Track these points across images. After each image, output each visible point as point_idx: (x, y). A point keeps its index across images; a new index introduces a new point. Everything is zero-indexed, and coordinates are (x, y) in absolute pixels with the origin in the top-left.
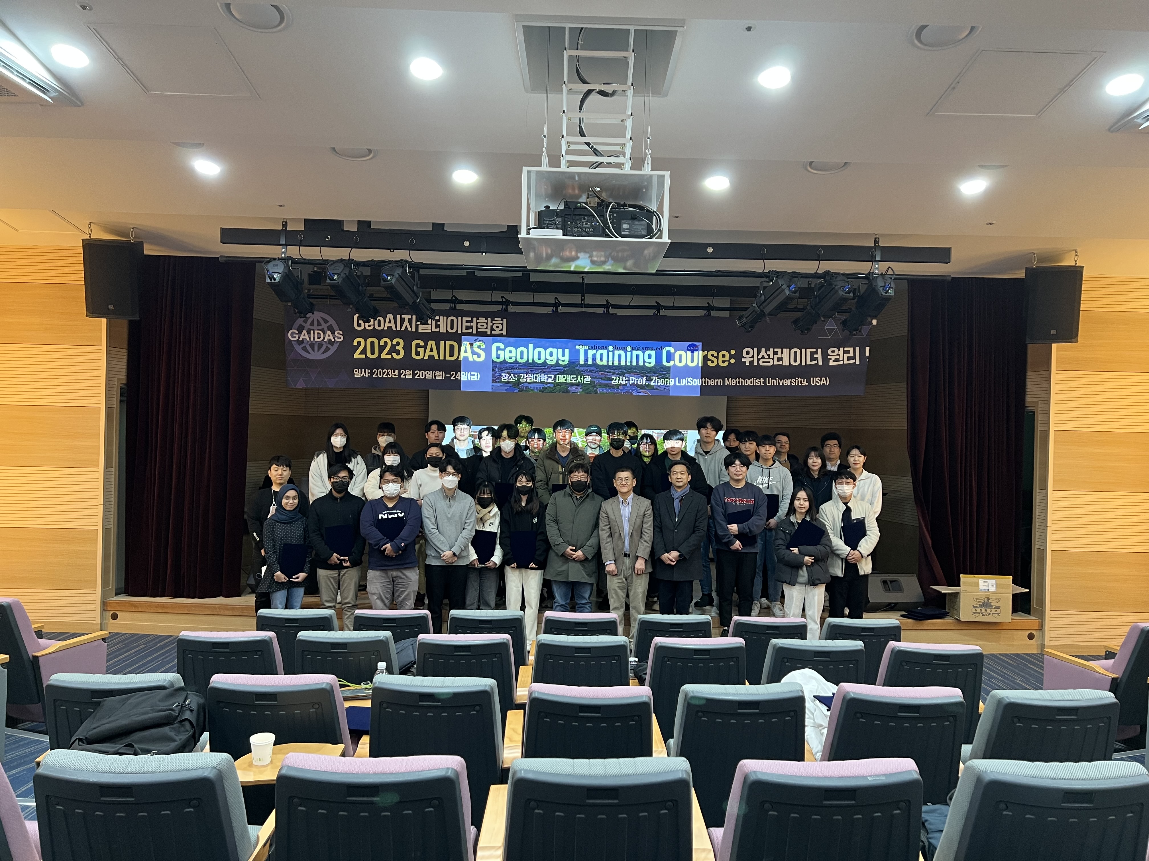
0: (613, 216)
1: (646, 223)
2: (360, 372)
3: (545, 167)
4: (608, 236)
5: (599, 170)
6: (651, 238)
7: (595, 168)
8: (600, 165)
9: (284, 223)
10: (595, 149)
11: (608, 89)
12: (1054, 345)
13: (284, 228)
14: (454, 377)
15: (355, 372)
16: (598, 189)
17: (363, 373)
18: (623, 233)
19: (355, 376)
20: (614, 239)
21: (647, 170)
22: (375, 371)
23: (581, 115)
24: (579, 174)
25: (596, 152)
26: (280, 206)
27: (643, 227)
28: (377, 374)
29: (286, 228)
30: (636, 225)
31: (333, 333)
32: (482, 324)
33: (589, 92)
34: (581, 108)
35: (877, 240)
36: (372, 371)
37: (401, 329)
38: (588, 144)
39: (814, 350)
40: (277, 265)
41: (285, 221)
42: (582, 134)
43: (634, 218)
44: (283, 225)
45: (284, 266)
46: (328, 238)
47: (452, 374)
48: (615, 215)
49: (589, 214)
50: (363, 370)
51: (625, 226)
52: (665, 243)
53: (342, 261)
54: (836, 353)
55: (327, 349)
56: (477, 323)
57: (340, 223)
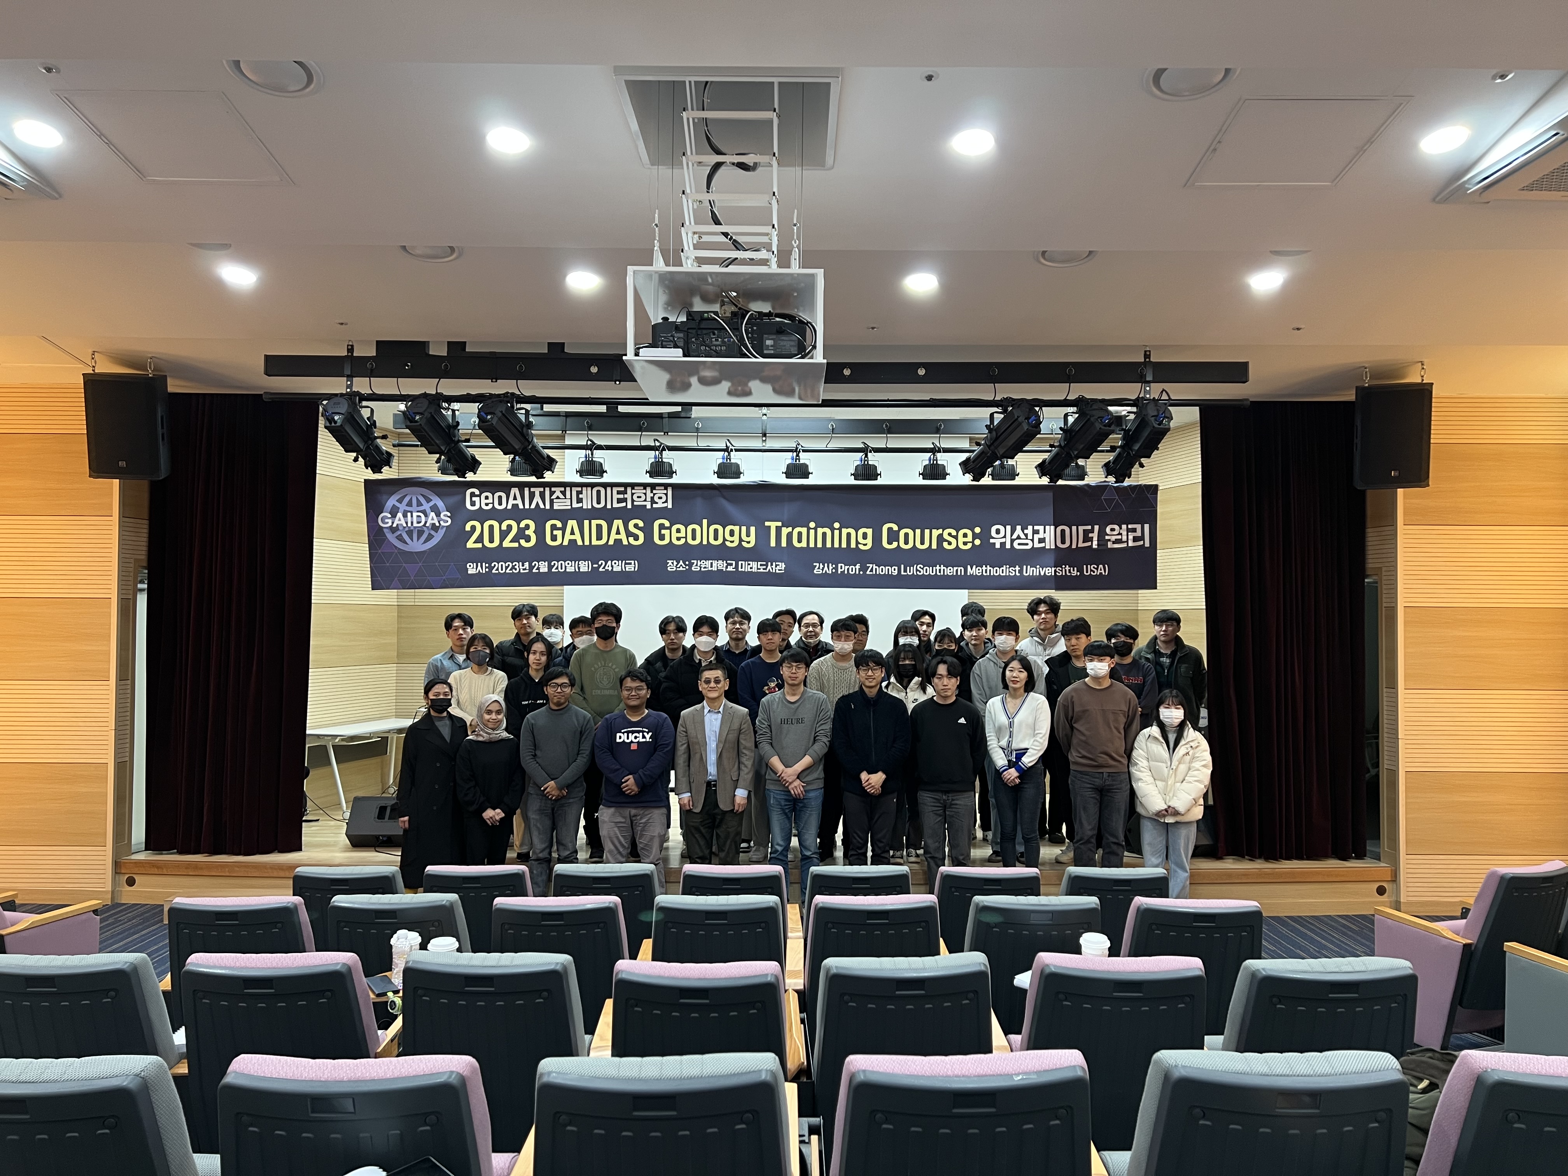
0: (752, 328)
1: (796, 339)
2: (475, 567)
3: (659, 265)
4: (745, 356)
5: (732, 269)
6: (802, 357)
7: (727, 267)
8: (733, 261)
9: (350, 347)
10: (735, 240)
11: (749, 160)
12: (1400, 491)
13: (350, 354)
14: (604, 568)
15: (468, 567)
16: (735, 294)
17: (479, 568)
18: (765, 352)
19: (469, 572)
20: (754, 360)
21: (795, 268)
22: (495, 565)
23: (711, 197)
24: (711, 274)
25: (737, 246)
26: (342, 324)
27: (792, 343)
28: (497, 569)
29: (352, 354)
30: (783, 340)
31: (438, 515)
32: (639, 495)
33: (717, 166)
34: (708, 187)
35: (1148, 353)
36: (490, 565)
37: (530, 506)
38: (726, 234)
39: (1089, 527)
40: (339, 403)
41: (351, 344)
42: (717, 222)
43: (780, 331)
44: (348, 349)
45: (349, 404)
46: (408, 366)
47: (600, 563)
48: (755, 328)
49: (720, 327)
50: (479, 564)
51: (769, 342)
52: (819, 365)
53: (425, 395)
54: (1116, 533)
55: (430, 537)
56: (633, 494)
57: (424, 345)
